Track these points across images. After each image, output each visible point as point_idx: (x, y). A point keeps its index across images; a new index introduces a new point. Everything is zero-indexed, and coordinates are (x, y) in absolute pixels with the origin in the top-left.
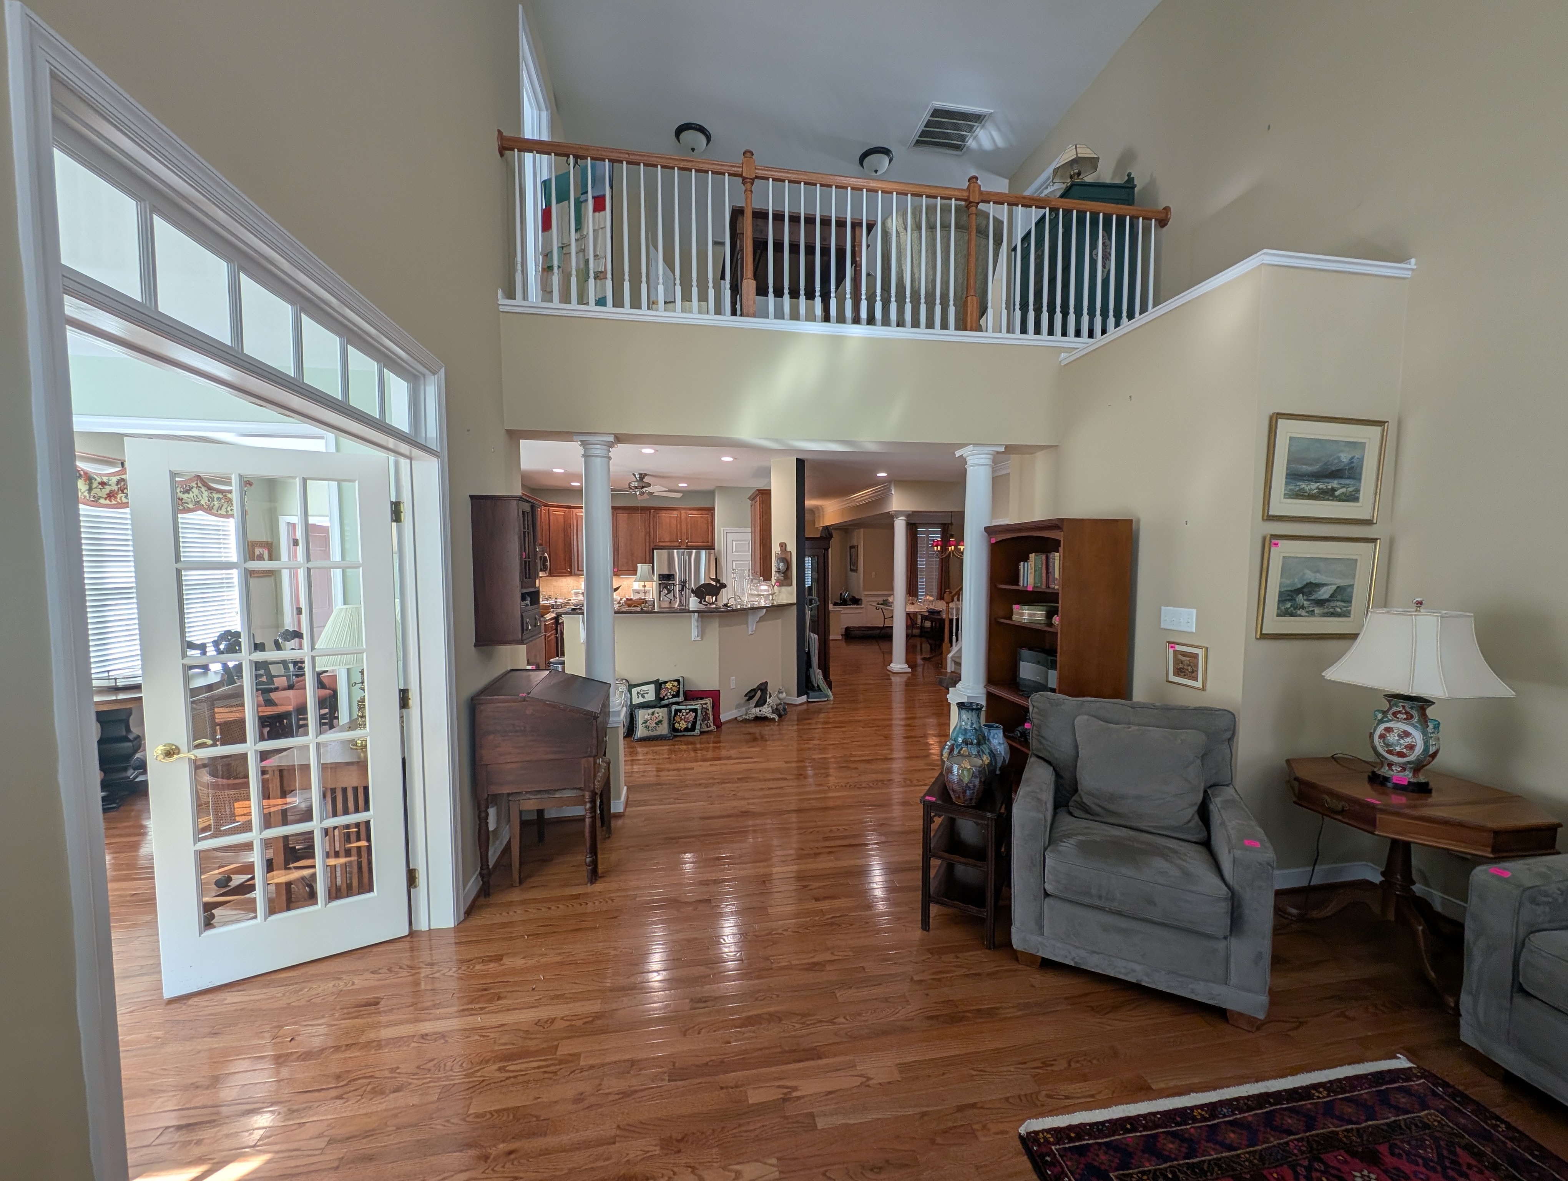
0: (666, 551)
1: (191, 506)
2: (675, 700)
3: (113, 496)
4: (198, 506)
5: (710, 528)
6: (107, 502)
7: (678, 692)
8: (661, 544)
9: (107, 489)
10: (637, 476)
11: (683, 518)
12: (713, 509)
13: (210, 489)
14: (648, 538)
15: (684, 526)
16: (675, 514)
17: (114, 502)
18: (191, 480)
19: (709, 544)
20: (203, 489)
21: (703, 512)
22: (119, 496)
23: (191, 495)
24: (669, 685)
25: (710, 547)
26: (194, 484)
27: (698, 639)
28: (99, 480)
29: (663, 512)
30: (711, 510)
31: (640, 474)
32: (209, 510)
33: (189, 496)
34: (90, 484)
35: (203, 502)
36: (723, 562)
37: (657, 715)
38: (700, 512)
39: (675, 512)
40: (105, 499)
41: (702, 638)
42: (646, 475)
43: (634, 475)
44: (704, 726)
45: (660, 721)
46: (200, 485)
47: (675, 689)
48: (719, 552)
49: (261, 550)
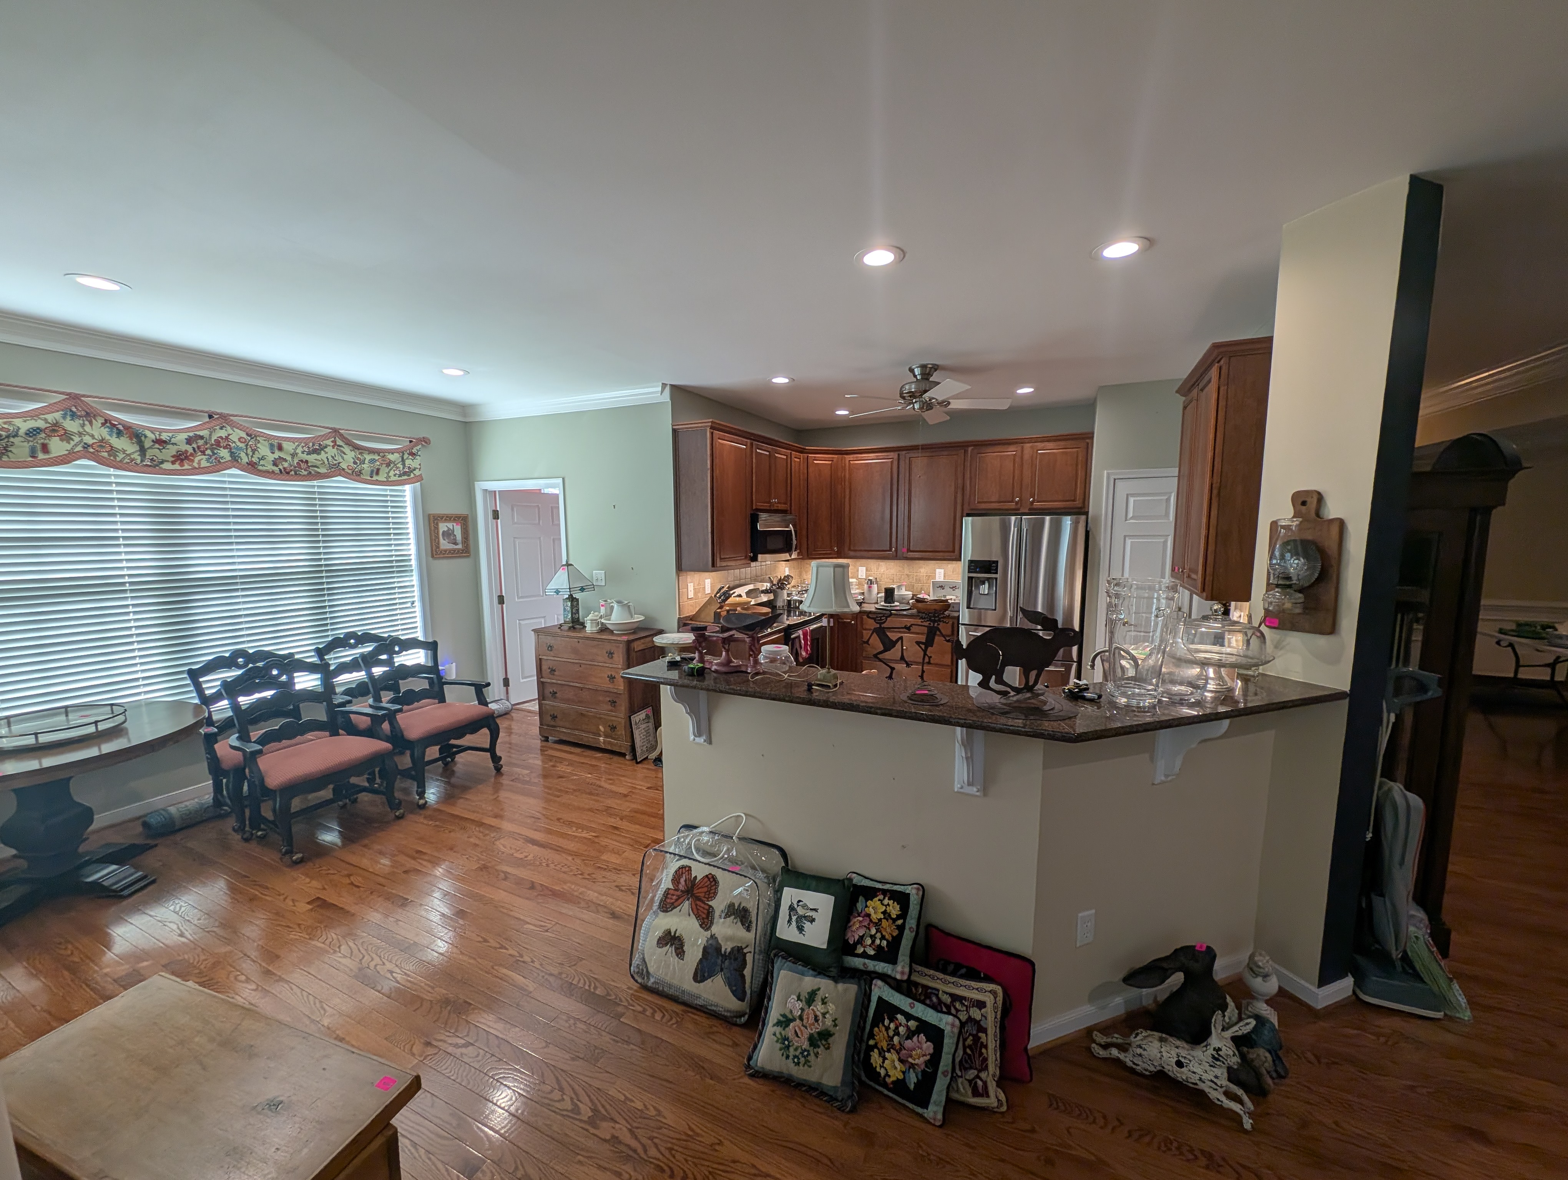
0: (997, 518)
1: (322, 470)
2: (881, 967)
3: (187, 458)
4: (335, 470)
5: (1081, 474)
6: (177, 466)
7: (895, 943)
8: (983, 506)
9: (172, 450)
10: (917, 371)
11: (1027, 456)
12: (1090, 436)
13: (356, 447)
14: (959, 496)
15: (1027, 473)
16: (1011, 451)
17: (186, 467)
18: (325, 437)
19: (1078, 503)
20: (347, 449)
21: (1068, 443)
22: (196, 460)
23: (323, 456)
24: (875, 908)
25: (1080, 510)
26: (329, 442)
27: (973, 790)
28: (152, 437)
29: (990, 449)
30: (1085, 439)
31: (923, 367)
32: (355, 475)
33: (319, 457)
34: (140, 443)
35: (344, 465)
36: (1102, 540)
37: (819, 1008)
38: (1062, 443)
39: (1012, 448)
40: (173, 463)
41: (985, 790)
42: (936, 368)
43: (912, 370)
44: (963, 1086)
45: (825, 1035)
46: (339, 442)
47: (889, 930)
48: (1097, 519)
49: (450, 525)
